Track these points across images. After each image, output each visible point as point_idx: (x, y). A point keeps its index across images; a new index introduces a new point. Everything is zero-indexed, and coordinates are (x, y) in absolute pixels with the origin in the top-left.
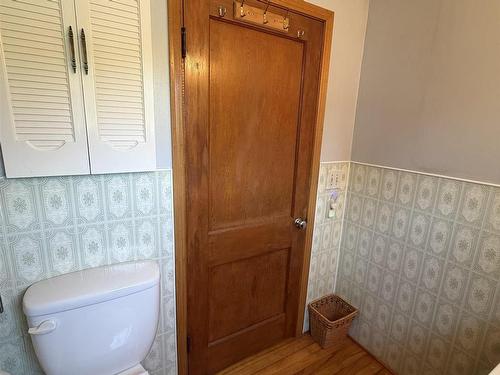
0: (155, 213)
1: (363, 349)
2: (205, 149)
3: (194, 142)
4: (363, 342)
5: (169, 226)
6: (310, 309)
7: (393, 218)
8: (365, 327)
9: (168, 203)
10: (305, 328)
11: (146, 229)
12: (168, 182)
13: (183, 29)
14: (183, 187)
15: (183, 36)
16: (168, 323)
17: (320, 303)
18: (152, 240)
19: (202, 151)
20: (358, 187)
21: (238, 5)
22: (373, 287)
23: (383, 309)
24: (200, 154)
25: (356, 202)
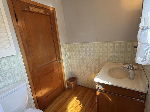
0: (19, 67)
1: (80, 86)
2: (30, 46)
3: (26, 45)
4: (80, 84)
5: (24, 69)
6: (67, 82)
7: (79, 54)
8: (80, 81)
9: (22, 63)
10: (67, 87)
11: (17, 72)
12: (21, 57)
13: (15, 14)
14: (26, 57)
15: (15, 16)
16: (30, 97)
17: (69, 80)
18: (20, 75)
19: (29, 47)
20: (71, 49)
21: (30, 7)
22: (79, 71)
23: (82, 75)
24: (28, 48)
25: (71, 53)
